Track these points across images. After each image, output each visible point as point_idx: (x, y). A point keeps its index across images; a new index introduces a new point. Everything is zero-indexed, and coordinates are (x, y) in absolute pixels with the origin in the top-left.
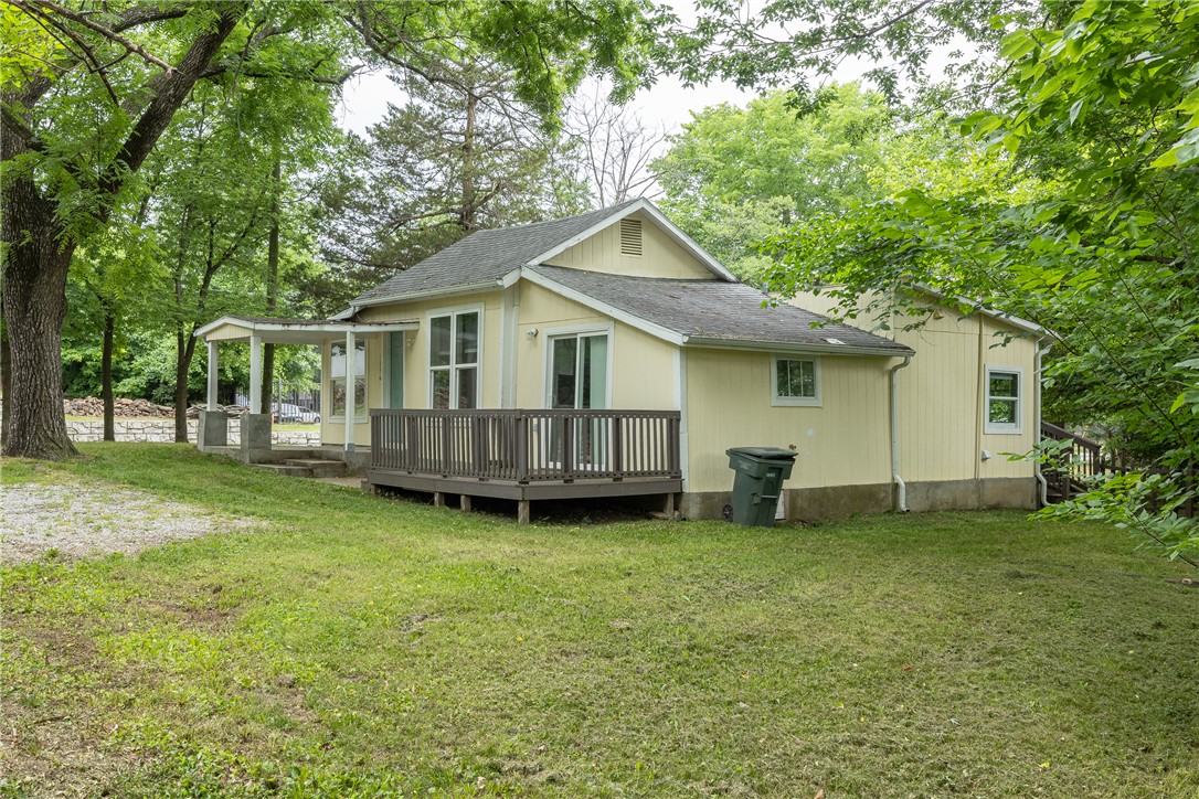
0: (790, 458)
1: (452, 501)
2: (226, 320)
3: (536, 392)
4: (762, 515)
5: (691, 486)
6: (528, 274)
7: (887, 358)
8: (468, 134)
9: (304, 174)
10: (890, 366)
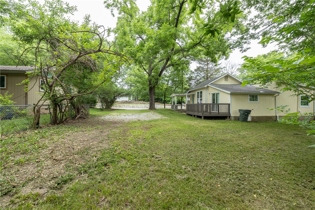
0: (250, 111)
1: (195, 116)
2: (173, 94)
3: (210, 101)
4: (245, 120)
5: (232, 115)
6: (209, 85)
7: (275, 94)
8: (207, 68)
9: (186, 76)
10: (275, 96)
